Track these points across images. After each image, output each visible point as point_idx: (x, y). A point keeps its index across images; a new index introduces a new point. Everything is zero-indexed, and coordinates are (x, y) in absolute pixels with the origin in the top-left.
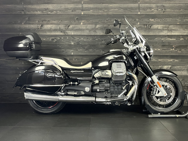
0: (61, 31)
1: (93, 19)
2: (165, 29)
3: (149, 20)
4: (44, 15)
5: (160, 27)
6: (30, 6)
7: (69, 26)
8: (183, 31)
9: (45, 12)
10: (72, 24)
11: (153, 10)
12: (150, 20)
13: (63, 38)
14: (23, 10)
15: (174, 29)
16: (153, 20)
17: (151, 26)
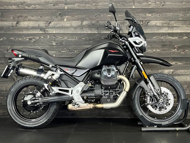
0: (40, 29)
1: (79, 15)
2: (164, 25)
3: (145, 15)
4: (21, 10)
5: (158, 23)
7: (50, 23)
8: (187, 28)
9: (21, 7)
10: (53, 20)
11: (150, 3)
12: (147, 15)
13: (42, 37)
15: (175, 25)
16: (150, 15)
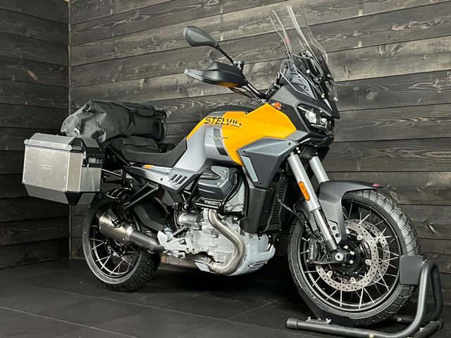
6: (125, 39)
14: (114, 51)
17: (397, 49)
